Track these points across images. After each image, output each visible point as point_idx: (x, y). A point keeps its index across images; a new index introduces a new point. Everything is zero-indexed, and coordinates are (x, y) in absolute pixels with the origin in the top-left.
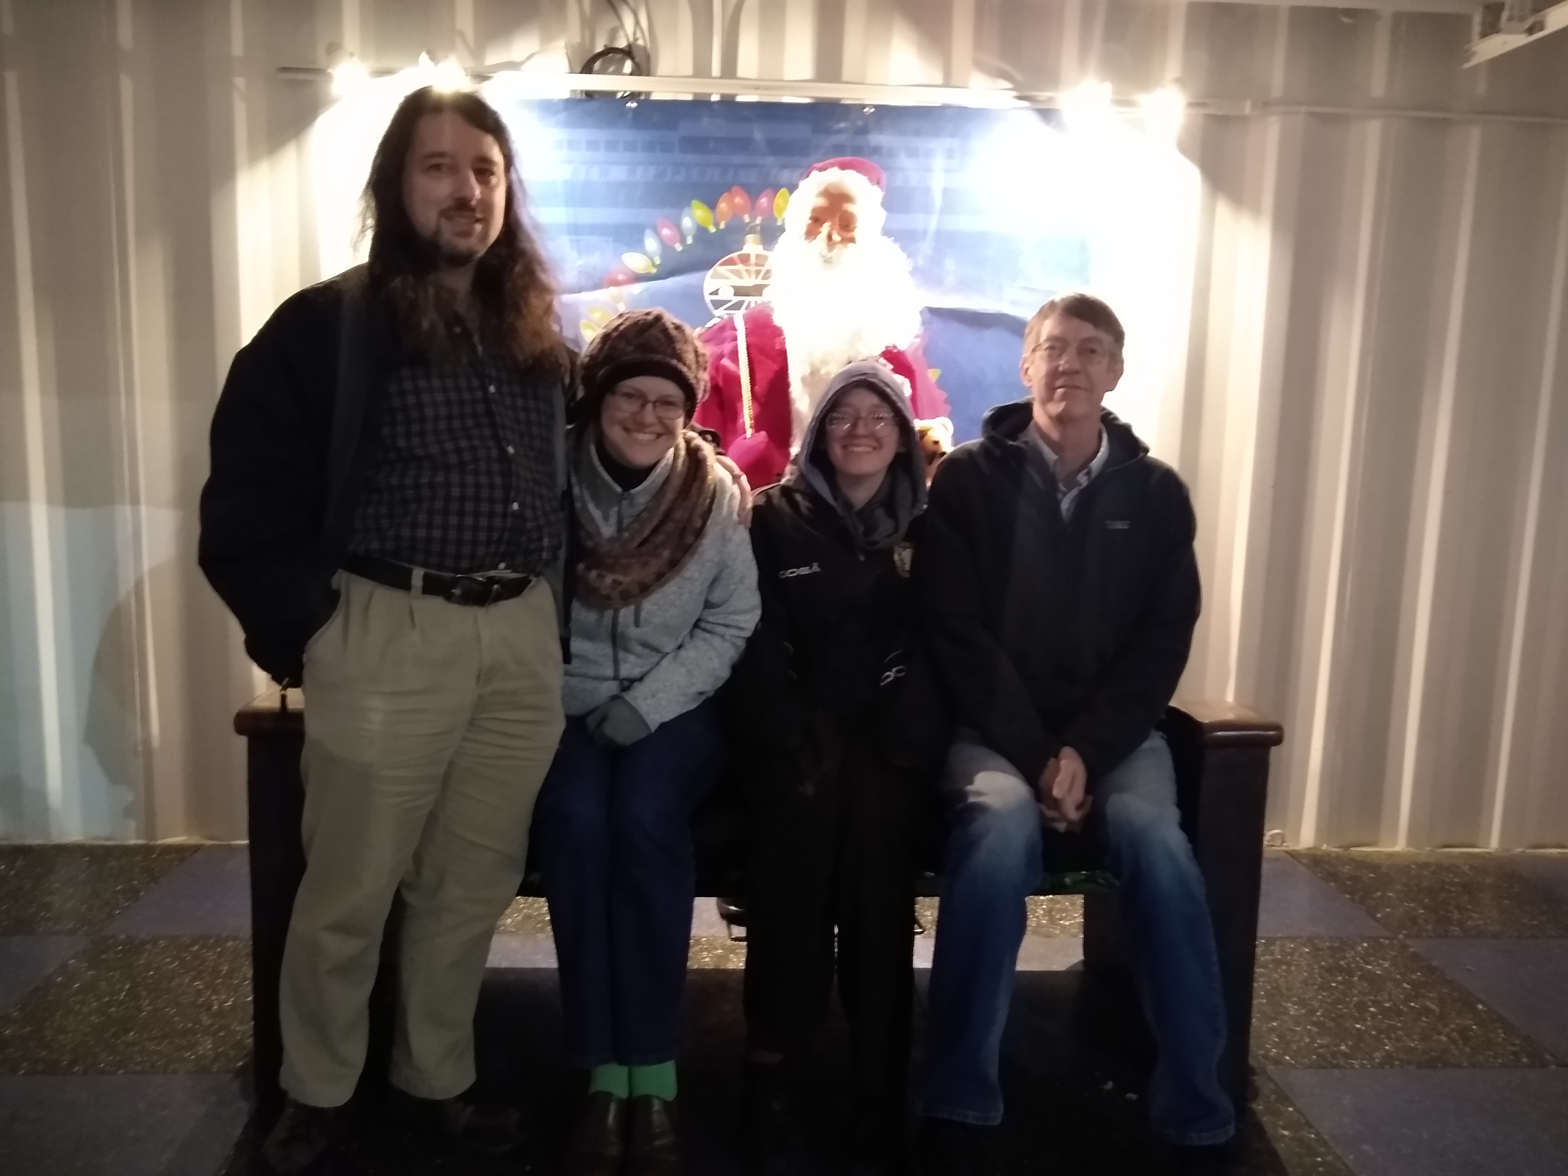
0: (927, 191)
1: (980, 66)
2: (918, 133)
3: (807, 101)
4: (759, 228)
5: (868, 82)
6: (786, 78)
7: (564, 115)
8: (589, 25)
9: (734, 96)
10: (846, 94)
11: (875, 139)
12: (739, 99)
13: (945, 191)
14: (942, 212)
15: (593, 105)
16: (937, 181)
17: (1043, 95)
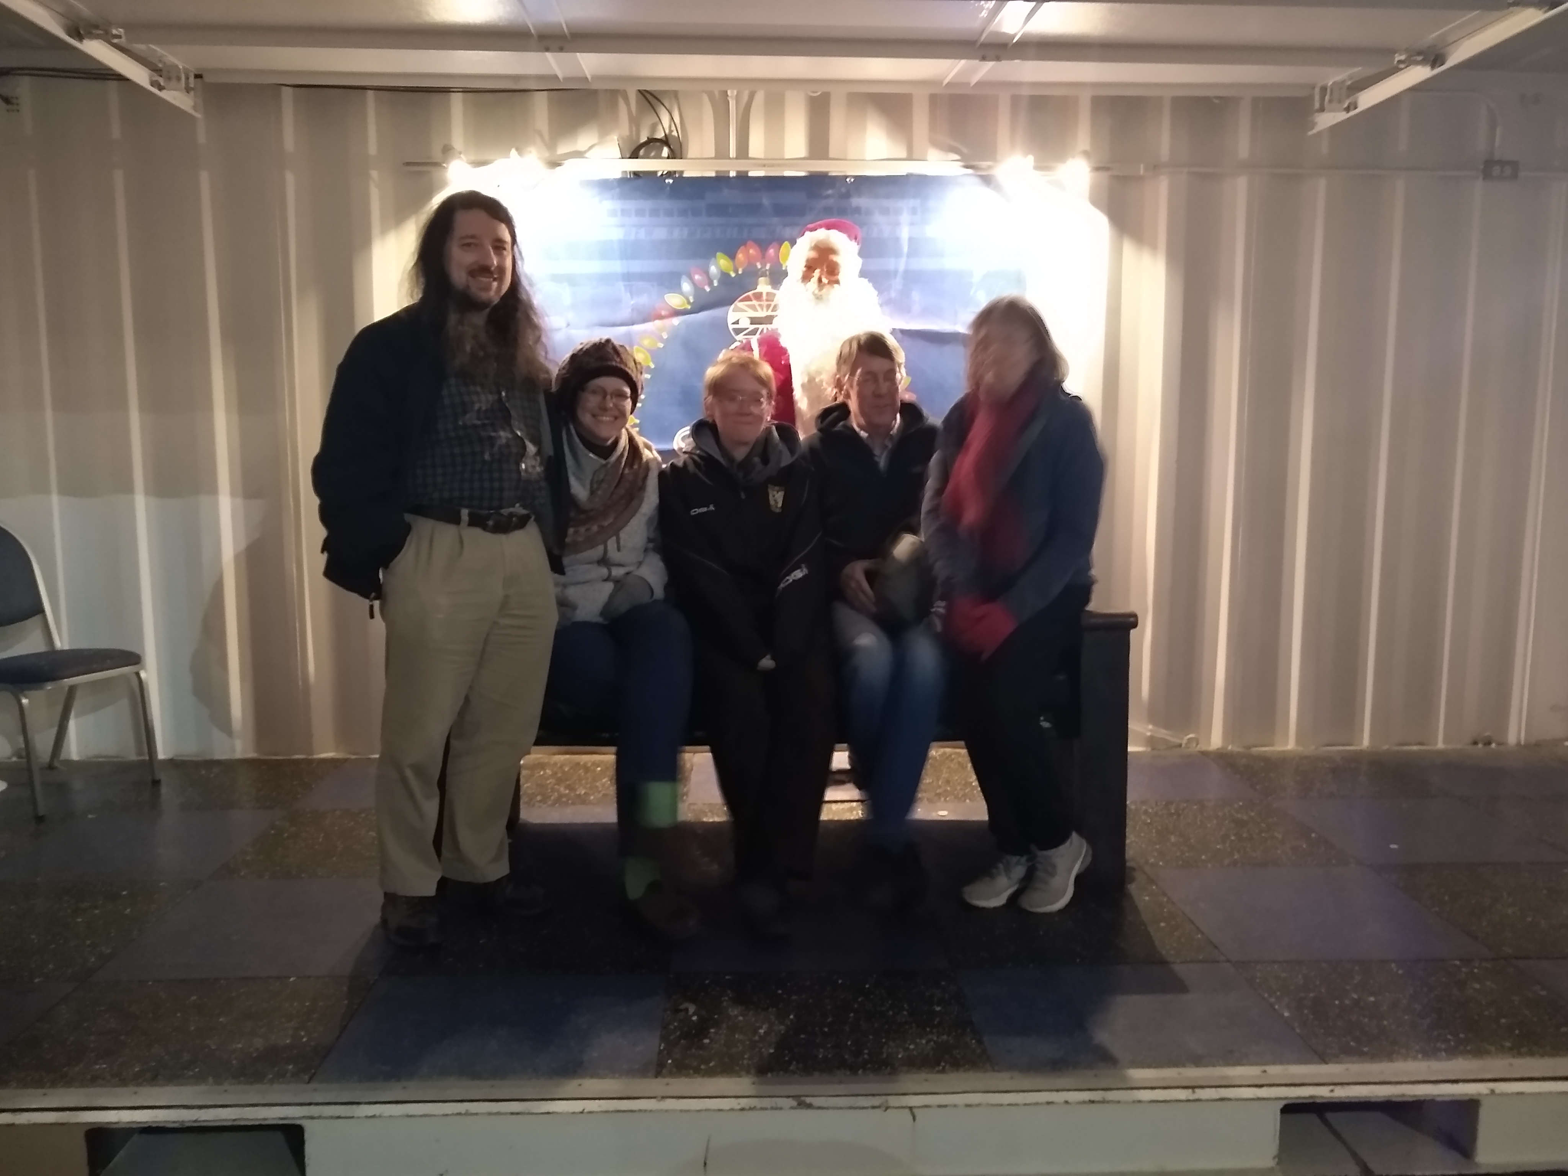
0: (897, 240)
1: (935, 144)
2: (888, 196)
3: (802, 174)
4: (768, 273)
5: (849, 158)
6: (787, 157)
7: (618, 190)
8: (635, 122)
9: (747, 172)
10: (833, 169)
11: (856, 201)
12: (751, 174)
13: (911, 240)
14: (908, 256)
15: (640, 182)
16: (905, 233)
17: (984, 164)
